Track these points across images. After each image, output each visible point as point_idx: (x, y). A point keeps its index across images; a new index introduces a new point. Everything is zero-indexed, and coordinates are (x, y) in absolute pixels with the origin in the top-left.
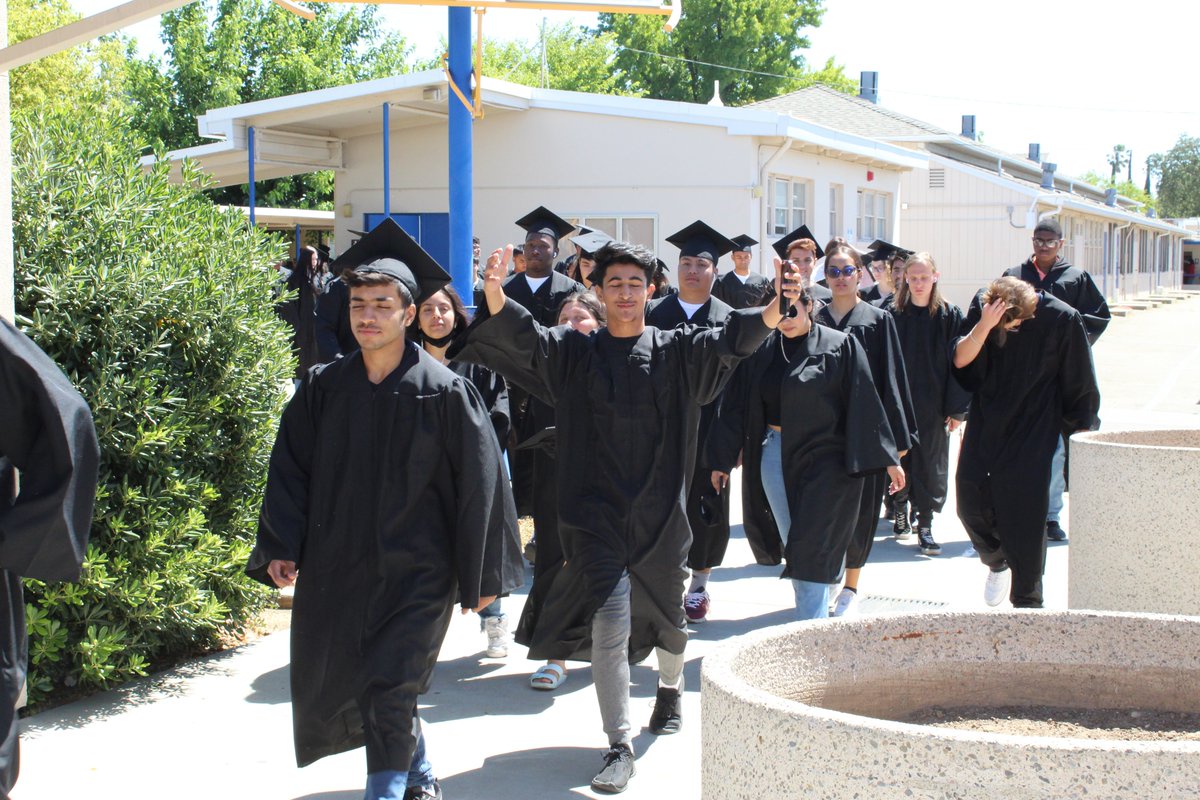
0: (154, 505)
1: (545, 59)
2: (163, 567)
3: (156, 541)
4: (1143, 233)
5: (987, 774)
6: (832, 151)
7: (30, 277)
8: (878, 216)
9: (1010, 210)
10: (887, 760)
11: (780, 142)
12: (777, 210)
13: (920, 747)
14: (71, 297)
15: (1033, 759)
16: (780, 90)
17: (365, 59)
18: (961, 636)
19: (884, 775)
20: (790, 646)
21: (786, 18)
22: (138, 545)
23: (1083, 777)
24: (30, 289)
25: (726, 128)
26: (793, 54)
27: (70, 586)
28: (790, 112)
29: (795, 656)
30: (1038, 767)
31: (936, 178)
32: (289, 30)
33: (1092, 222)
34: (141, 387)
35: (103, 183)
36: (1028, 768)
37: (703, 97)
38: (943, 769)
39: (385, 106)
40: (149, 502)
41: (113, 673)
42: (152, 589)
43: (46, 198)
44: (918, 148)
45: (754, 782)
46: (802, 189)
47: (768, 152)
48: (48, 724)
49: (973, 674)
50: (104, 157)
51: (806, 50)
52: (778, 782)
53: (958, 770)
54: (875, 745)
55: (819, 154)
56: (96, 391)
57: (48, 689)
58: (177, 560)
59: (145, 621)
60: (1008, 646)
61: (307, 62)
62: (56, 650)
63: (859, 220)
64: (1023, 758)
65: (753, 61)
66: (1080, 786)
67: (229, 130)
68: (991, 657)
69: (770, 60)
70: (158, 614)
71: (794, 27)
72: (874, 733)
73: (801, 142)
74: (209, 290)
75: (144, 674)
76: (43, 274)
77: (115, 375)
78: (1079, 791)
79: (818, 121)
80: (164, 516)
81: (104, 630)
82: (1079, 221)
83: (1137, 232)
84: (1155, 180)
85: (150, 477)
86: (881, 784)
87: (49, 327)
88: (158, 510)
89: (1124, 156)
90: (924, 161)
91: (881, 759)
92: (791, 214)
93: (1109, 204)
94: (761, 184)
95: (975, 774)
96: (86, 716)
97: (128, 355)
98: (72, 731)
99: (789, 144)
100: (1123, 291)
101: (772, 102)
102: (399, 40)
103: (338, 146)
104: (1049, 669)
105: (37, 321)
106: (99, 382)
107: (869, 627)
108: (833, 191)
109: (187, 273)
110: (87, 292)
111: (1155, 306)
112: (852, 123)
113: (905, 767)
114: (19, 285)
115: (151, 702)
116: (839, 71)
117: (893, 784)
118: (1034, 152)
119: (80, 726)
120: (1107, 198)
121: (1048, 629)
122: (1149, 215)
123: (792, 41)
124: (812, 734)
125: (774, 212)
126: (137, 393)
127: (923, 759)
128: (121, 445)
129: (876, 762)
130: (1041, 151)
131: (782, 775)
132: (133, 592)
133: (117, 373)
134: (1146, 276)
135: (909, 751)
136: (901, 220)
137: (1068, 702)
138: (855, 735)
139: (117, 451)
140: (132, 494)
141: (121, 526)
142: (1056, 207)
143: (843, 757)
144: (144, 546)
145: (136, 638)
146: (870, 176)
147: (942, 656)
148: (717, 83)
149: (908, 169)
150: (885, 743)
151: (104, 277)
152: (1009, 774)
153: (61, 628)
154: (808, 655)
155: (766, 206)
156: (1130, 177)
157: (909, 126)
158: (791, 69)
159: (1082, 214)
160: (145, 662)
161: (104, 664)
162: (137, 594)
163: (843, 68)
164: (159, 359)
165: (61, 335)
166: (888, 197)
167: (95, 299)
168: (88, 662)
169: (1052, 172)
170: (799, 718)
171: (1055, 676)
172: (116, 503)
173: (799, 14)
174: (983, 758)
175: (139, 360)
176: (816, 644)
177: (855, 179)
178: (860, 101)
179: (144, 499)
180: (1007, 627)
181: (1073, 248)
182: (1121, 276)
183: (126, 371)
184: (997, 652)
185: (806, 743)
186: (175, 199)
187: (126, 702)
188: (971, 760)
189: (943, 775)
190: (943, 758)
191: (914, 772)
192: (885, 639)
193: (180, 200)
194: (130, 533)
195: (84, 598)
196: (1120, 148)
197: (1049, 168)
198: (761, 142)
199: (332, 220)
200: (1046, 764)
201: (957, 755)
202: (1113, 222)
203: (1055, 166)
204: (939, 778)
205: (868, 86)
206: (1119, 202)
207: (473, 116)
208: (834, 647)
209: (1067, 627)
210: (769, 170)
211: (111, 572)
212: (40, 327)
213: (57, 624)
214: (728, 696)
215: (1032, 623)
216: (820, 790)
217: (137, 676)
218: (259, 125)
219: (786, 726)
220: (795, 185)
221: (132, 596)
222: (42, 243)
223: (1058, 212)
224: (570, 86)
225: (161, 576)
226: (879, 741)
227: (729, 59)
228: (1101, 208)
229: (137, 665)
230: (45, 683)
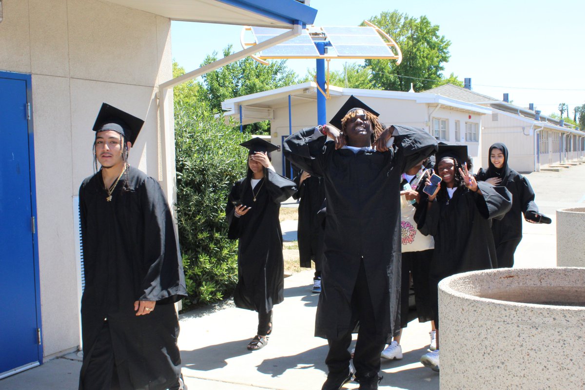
0: (224, 239)
1: (346, 77)
2: (227, 261)
3: (225, 252)
4: (575, 136)
5: (547, 319)
6: (456, 108)
7: (181, 159)
8: (473, 132)
9: (524, 128)
10: (510, 315)
11: (436, 105)
12: (436, 131)
13: (522, 310)
14: (195, 166)
15: (563, 314)
16: (433, 86)
17: (280, 80)
18: (528, 277)
19: (509, 320)
20: (467, 280)
21: (436, 59)
22: (219, 253)
23: (581, 320)
24: (181, 163)
25: (415, 101)
26: (438, 73)
27: (196, 268)
28: (439, 94)
29: (469, 284)
30: (565, 316)
31: (495, 117)
32: (251, 70)
33: (555, 133)
34: (219, 197)
35: (205, 125)
36: (561, 317)
37: (407, 89)
38: (530, 318)
39: (289, 96)
40: (222, 238)
41: (211, 298)
42: (224, 269)
43: (186, 131)
44: (487, 106)
45: (461, 325)
46: (445, 122)
47: (431, 109)
48: (189, 316)
49: (533, 290)
50: (204, 116)
51: (443, 71)
52: (470, 324)
53: (536, 318)
54: (505, 310)
55: (451, 109)
56: (204, 199)
57: (189, 304)
58: (232, 259)
59: (221, 280)
60: (545, 280)
61: (257, 81)
62: (191, 290)
63: (466, 134)
64: (559, 313)
65: (423, 75)
66: (580, 323)
67: (233, 107)
68: (539, 284)
69: (430, 75)
70: (226, 278)
71: (439, 63)
72: (505, 306)
73: (444, 105)
74: (242, 162)
75: (221, 299)
76: (185, 157)
77: (210, 193)
78: (580, 325)
79: (449, 97)
80: (228, 242)
81: (208, 283)
82: (550, 132)
83: (572, 136)
84: (578, 116)
85: (223, 229)
86: (508, 323)
87: (188, 176)
88: (226, 241)
89: (565, 107)
90: (490, 111)
91: (508, 315)
92: (441, 131)
93: (561, 125)
94: (429, 121)
95: (542, 319)
96: (202, 313)
97: (215, 186)
98: (198, 319)
99: (439, 106)
100: (568, 159)
101: (431, 90)
102: (292, 73)
103: (272, 111)
104: (559, 289)
105: (184, 174)
106: (205, 195)
107: (495, 273)
108: (456, 123)
109: (234, 156)
110: (201, 164)
111: (580, 164)
112: (462, 97)
113: (516, 317)
114: (177, 161)
115: (224, 309)
116: (456, 78)
117: (512, 323)
118: (531, 107)
119: (201, 317)
120: (560, 123)
121: (560, 274)
122: (577, 129)
123: (438, 68)
124: (482, 307)
125: (434, 131)
126: (218, 199)
127: (523, 314)
128: (213, 217)
129: (506, 316)
130: (534, 106)
131: (471, 322)
132: (218, 270)
133: (212, 192)
134: (576, 152)
135: (518, 312)
136: (482, 133)
137: (567, 300)
138: (498, 307)
139: (212, 220)
140: (217, 235)
141: (213, 246)
142: (541, 127)
143: (494, 315)
144: (221, 253)
145: (218, 286)
146: (470, 117)
147: (521, 284)
148: (412, 84)
149: (484, 114)
150: (509, 309)
151: (206, 158)
152: (554, 319)
153: (193, 282)
154: (473, 283)
155: (431, 129)
156: (568, 115)
157: (484, 98)
158: (438, 78)
159: (551, 130)
160: (222, 294)
161: (209, 295)
162: (219, 270)
163: (457, 77)
164: (225, 187)
165: (192, 179)
166: (477, 125)
167: (203, 166)
168: (202, 294)
169: (539, 114)
170: (478, 302)
171: (562, 291)
172: (211, 238)
173: (441, 58)
174: (545, 313)
175: (219, 188)
176: (476, 280)
177: (464, 119)
178: (464, 89)
179: (221, 237)
180: (545, 273)
181: (548, 143)
182: (566, 153)
183: (214, 191)
184: (541, 282)
185: (480, 310)
186: (228, 130)
187: (215, 309)
188: (541, 315)
189: (531, 320)
190: (530, 314)
191: (520, 319)
192: (501, 278)
193: (229, 131)
194: (216, 249)
195: (201, 272)
196: (564, 105)
197: (538, 112)
198: (429, 105)
199: (270, 139)
200: (568, 315)
201: (536, 313)
202: (563, 132)
203: (540, 111)
204: (529, 321)
205: (468, 83)
206: (565, 125)
207: (327, 98)
208: (482, 281)
209: (567, 273)
210: (432, 115)
211: (210, 262)
212: (185, 176)
213: (192, 281)
214: (450, 295)
215: (554, 272)
216: (485, 326)
217: (219, 300)
218: (244, 105)
219: (473, 304)
220: (442, 121)
221: (217, 271)
222: (184, 147)
223: (542, 129)
224: (357, 87)
225: (227, 264)
226: (507, 309)
227: (414, 75)
228: (558, 127)
229: (219, 296)
230: (188, 302)
